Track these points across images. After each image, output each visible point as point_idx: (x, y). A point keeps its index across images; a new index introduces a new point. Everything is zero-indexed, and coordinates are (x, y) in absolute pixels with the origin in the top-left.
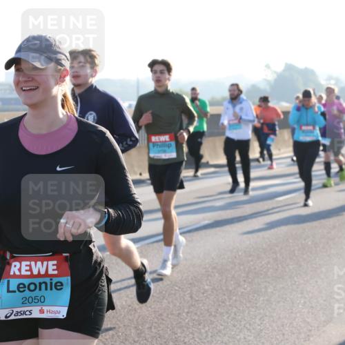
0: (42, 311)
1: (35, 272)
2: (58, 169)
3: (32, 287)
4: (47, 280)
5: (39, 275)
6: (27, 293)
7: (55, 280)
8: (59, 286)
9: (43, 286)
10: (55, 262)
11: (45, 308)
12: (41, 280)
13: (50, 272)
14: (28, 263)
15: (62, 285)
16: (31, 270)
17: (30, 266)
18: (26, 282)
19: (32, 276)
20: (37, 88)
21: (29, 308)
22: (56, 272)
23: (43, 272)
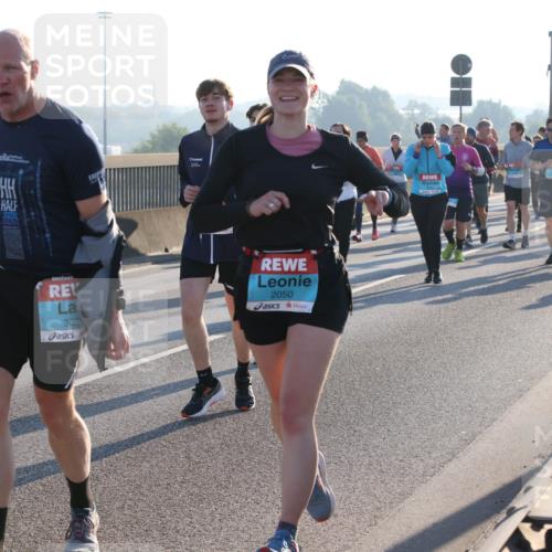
0: (289, 305)
1: (286, 269)
2: (314, 167)
3: (282, 282)
4: (297, 277)
5: (290, 272)
6: (277, 288)
7: (304, 277)
8: (307, 283)
9: (293, 282)
10: (305, 260)
11: (292, 303)
12: (291, 276)
13: (300, 269)
14: (279, 260)
15: (310, 281)
16: (282, 266)
17: (281, 263)
18: (277, 277)
19: (283, 272)
20: (297, 98)
21: (278, 302)
22: (305, 269)
23: (293, 269)
